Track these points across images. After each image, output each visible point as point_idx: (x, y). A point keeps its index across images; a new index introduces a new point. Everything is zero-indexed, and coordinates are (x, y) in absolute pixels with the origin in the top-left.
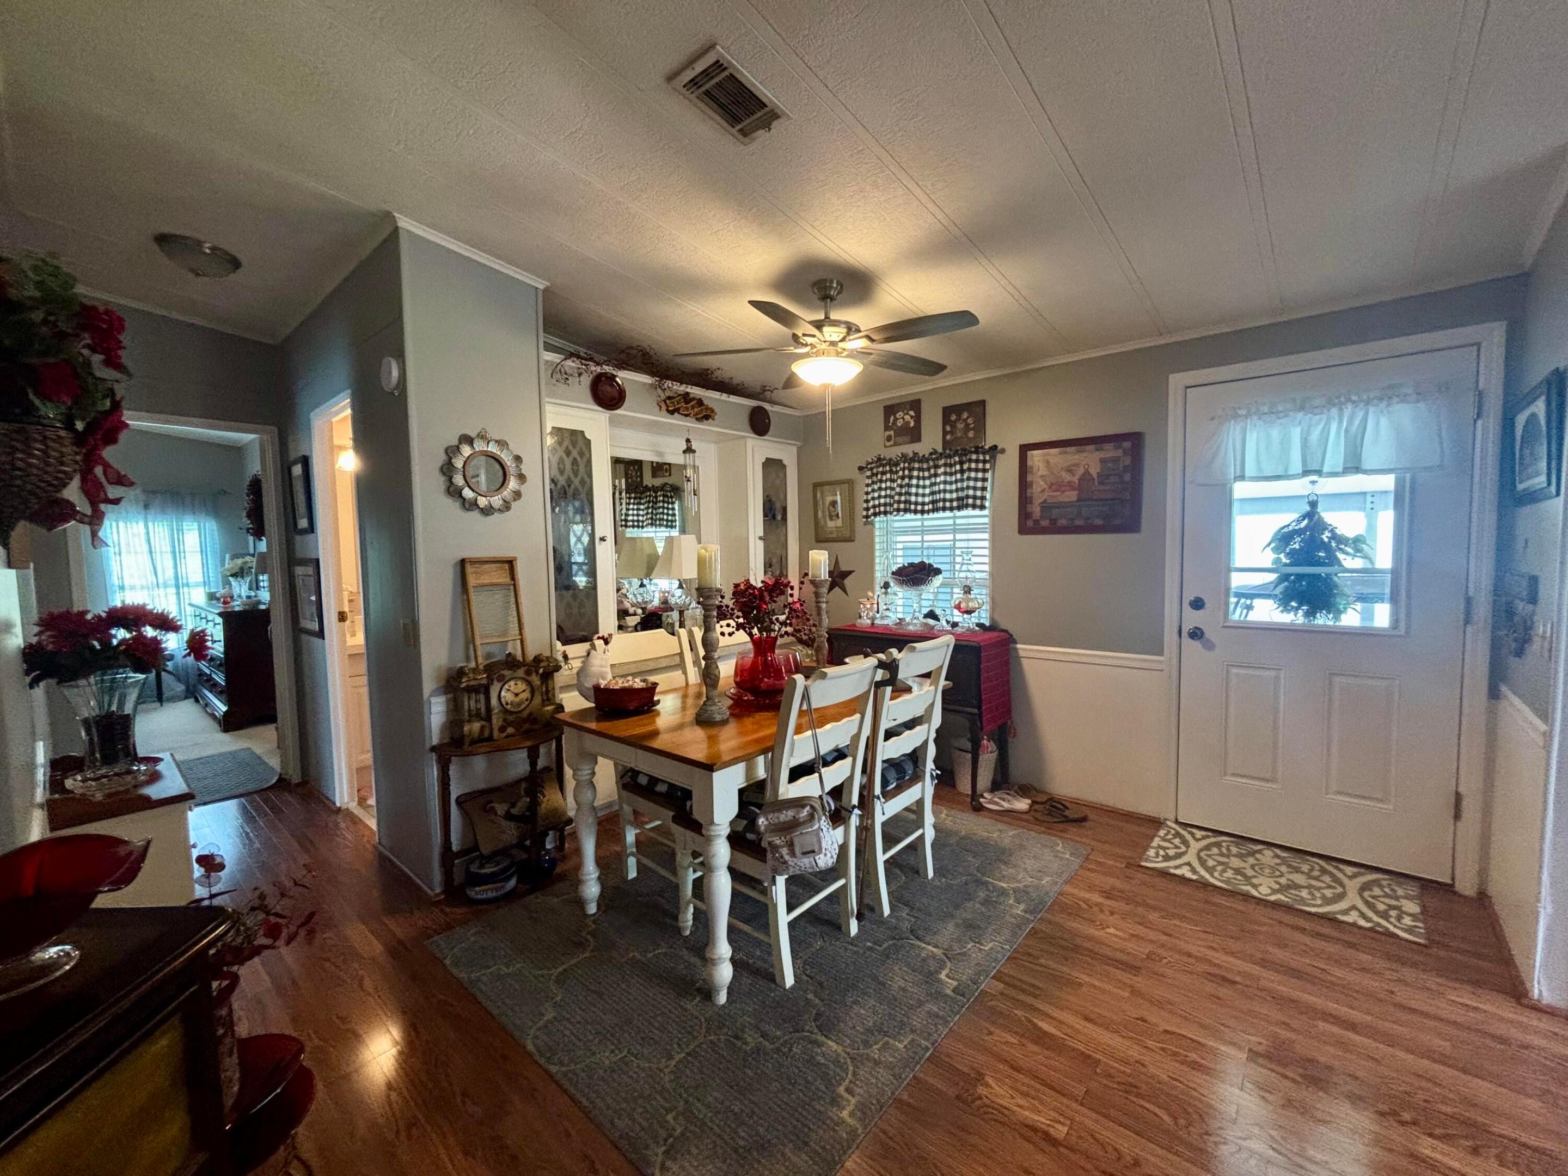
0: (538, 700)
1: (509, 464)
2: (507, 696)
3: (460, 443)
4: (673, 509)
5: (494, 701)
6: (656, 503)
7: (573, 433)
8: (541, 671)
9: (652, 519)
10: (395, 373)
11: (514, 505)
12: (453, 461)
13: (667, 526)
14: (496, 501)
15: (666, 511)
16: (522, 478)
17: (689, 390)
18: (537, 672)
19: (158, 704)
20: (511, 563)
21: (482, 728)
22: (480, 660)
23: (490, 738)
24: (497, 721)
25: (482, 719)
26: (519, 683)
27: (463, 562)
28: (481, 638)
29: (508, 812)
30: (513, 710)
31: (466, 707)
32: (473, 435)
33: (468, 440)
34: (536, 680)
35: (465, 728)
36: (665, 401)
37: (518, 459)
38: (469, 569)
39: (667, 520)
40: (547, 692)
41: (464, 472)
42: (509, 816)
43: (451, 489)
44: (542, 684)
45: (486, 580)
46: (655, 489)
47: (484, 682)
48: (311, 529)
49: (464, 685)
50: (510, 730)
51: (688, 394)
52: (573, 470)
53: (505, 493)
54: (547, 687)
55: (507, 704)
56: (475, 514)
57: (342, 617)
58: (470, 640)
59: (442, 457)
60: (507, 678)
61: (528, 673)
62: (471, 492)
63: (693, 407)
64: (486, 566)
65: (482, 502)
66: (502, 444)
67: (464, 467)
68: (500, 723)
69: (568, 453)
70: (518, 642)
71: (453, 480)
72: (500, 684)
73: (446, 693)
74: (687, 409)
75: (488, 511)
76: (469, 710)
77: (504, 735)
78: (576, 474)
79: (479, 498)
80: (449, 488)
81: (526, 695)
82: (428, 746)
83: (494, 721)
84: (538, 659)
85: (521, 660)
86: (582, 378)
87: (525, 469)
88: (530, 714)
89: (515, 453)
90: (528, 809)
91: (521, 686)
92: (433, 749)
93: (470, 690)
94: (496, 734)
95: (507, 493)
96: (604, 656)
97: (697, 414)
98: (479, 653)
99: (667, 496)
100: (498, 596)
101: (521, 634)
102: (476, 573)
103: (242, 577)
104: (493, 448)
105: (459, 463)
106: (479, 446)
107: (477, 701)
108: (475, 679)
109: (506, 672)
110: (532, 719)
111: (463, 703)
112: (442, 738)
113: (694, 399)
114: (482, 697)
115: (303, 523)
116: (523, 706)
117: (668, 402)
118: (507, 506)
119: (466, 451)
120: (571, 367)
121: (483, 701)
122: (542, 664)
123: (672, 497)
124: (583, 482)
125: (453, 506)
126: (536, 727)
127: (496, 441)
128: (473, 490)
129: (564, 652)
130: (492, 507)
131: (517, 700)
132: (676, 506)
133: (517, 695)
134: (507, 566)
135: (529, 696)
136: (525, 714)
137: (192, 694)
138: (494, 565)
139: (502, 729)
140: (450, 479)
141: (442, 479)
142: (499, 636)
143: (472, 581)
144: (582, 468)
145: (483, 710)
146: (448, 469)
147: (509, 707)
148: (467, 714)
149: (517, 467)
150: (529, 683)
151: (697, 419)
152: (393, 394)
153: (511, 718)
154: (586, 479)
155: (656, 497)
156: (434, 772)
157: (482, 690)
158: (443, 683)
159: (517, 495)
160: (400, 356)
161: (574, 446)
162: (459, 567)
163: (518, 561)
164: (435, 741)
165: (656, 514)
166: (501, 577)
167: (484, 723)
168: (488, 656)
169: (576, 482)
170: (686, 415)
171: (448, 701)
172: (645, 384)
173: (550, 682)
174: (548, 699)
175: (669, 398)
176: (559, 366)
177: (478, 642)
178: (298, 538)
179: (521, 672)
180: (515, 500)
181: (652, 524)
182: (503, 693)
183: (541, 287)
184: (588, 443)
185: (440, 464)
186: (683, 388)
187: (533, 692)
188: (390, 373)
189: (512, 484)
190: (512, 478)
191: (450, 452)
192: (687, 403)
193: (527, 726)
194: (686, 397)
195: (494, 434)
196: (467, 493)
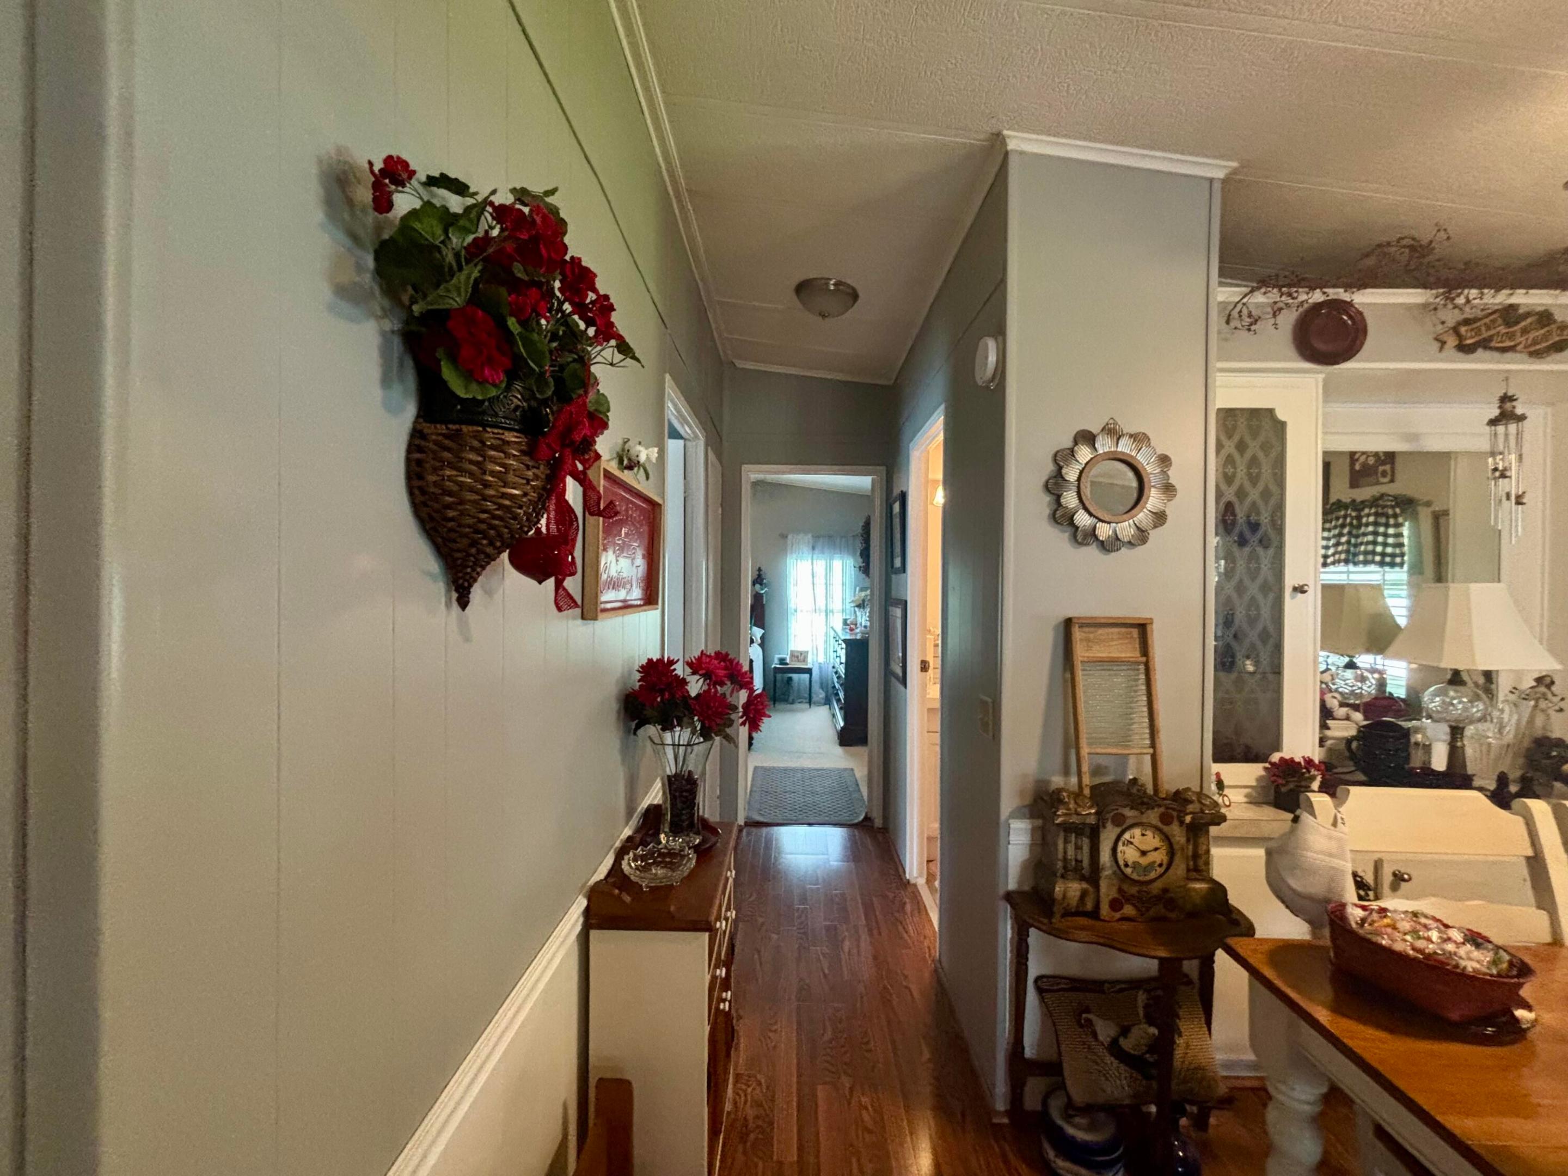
0: (1180, 869)
1: (1149, 469)
2: (1129, 854)
3: (1076, 443)
4: (1400, 535)
5: (1105, 856)
6: (1359, 526)
7: (1255, 414)
8: (1188, 819)
9: (1348, 552)
10: (992, 358)
11: (1154, 535)
12: (1064, 471)
13: (1382, 564)
14: (1126, 529)
15: (1380, 539)
16: (1169, 489)
17: (1513, 300)
18: (1182, 823)
19: (807, 705)
20: (1143, 628)
21: (1084, 894)
22: (1086, 780)
23: (1095, 914)
24: (1107, 890)
25: (1083, 878)
26: (1149, 833)
27: (1068, 623)
28: (1090, 744)
29: (1114, 1043)
30: (1135, 876)
31: (1060, 856)
32: (1095, 430)
33: (1088, 438)
34: (1178, 834)
35: (1057, 889)
36: (1455, 330)
37: (1164, 460)
38: (1078, 634)
39: (1383, 555)
40: (1196, 856)
41: (1079, 487)
42: (1114, 1048)
43: (1059, 514)
44: (1188, 840)
45: (1100, 652)
46: (1358, 506)
47: (1092, 820)
48: (903, 569)
49: (1059, 821)
50: (1128, 910)
51: (1513, 307)
52: (1249, 475)
53: (1141, 515)
54: (1196, 847)
55: (1126, 865)
56: (1092, 551)
57: (924, 667)
58: (1072, 741)
59: (1050, 468)
60: (1129, 822)
61: (1166, 819)
62: (1086, 516)
63: (1525, 331)
64: (1101, 631)
65: (1104, 531)
66: (1140, 439)
67: (1079, 479)
68: (1114, 894)
69: (1241, 447)
70: (1148, 759)
71: (1063, 501)
72: (1118, 830)
73: (1032, 816)
74: (1511, 336)
75: (1110, 546)
76: (1065, 859)
77: (1118, 915)
78: (1254, 480)
79: (1099, 525)
80: (1056, 511)
81: (1160, 857)
82: (1002, 892)
83: (1103, 885)
84: (1180, 797)
85: (1150, 790)
86: (1281, 318)
87: (1174, 476)
88: (1165, 891)
89: (1159, 452)
90: (1151, 1049)
91: (1151, 840)
92: (1009, 897)
93: (1068, 828)
94: (1105, 910)
95: (1142, 517)
96: (1335, 833)
97: (1535, 342)
98: (1085, 768)
99: (1383, 515)
100: (1120, 679)
101: (1153, 745)
102: (1088, 640)
103: (864, 608)
104: (1125, 447)
105: (1071, 474)
106: (1104, 445)
107: (1078, 848)
108: (1078, 814)
109: (1128, 812)
110: (1167, 898)
111: (1056, 845)
112: (1020, 882)
113: (1527, 315)
114: (1086, 843)
115: (898, 562)
116: (1153, 875)
117: (1463, 330)
118: (1142, 536)
119: (1084, 454)
120: (1258, 305)
121: (1086, 849)
122: (1190, 808)
123: (1395, 516)
124: (1266, 494)
125: (1059, 538)
126: (1173, 915)
127: (1131, 436)
128: (1091, 514)
129: (1218, 775)
130: (1117, 539)
131: (1144, 861)
132: (1405, 531)
133: (1144, 853)
134: (1135, 632)
135: (1165, 860)
136: (1156, 888)
137: (827, 702)
138: (1115, 630)
139: (1115, 905)
140: (1058, 497)
141: (1047, 499)
142: (1116, 745)
143: (1081, 652)
144: (1266, 471)
145: (1086, 863)
146: (1056, 484)
147: (1128, 871)
148: (1060, 864)
149: (1164, 473)
150: (1167, 839)
151: (1531, 354)
152: (988, 387)
153: (1134, 890)
154: (1273, 488)
155: (1359, 518)
156: (1007, 931)
157: (1087, 831)
158: (1028, 800)
159: (1160, 518)
160: (1000, 332)
161: (1255, 434)
162: (1062, 629)
163: (1155, 626)
164: (1012, 885)
165: (1356, 546)
166: (1128, 651)
167: (1085, 885)
168: (1097, 771)
169: (1254, 494)
170: (1504, 350)
171: (1034, 830)
172: (1408, 307)
173: (1202, 840)
174: (1196, 869)
175: (1467, 322)
176: (1239, 306)
177: (1085, 751)
178: (893, 576)
179: (1153, 816)
180: (1155, 527)
181: (1346, 561)
182: (1120, 847)
183: (1220, 174)
184: (1280, 427)
185: (1044, 479)
186: (1503, 298)
187: (1171, 853)
188: (987, 358)
189: (1154, 500)
190: (1153, 492)
191: (1062, 458)
192: (1508, 324)
193: (1155, 911)
194: (1509, 314)
195: (1129, 427)
196: (1082, 519)
